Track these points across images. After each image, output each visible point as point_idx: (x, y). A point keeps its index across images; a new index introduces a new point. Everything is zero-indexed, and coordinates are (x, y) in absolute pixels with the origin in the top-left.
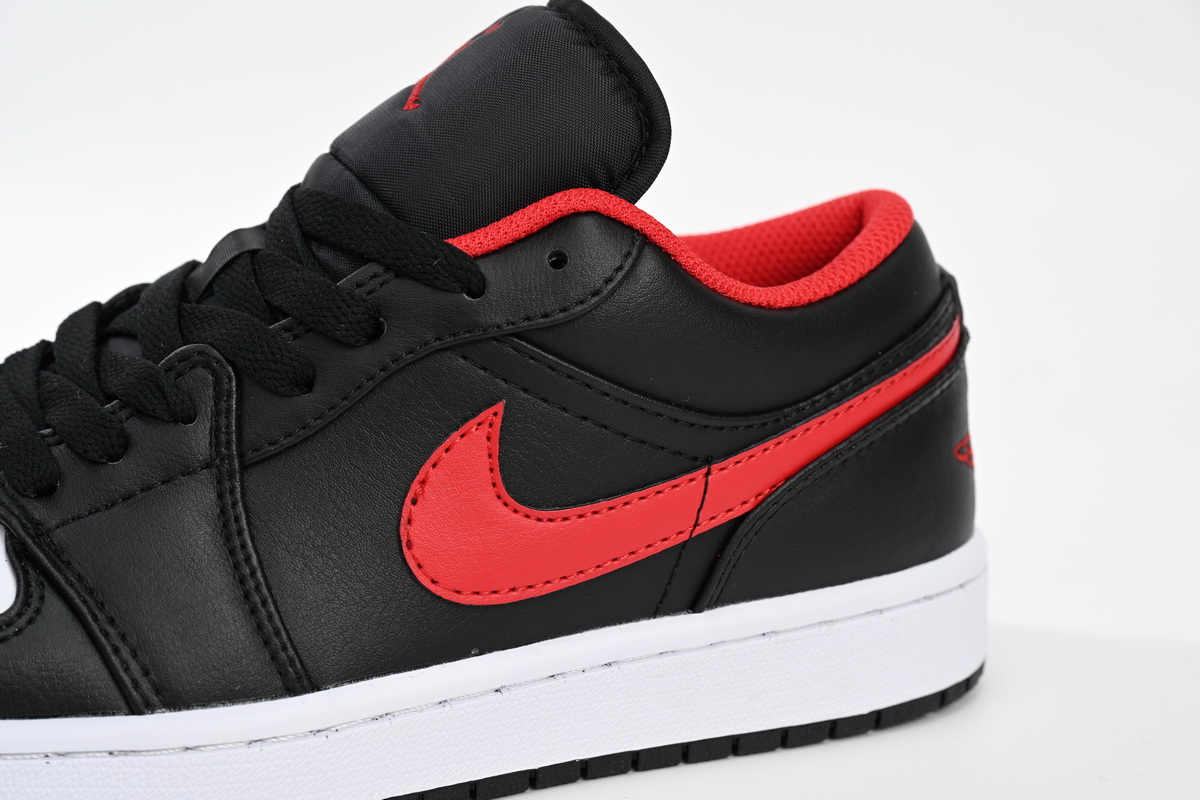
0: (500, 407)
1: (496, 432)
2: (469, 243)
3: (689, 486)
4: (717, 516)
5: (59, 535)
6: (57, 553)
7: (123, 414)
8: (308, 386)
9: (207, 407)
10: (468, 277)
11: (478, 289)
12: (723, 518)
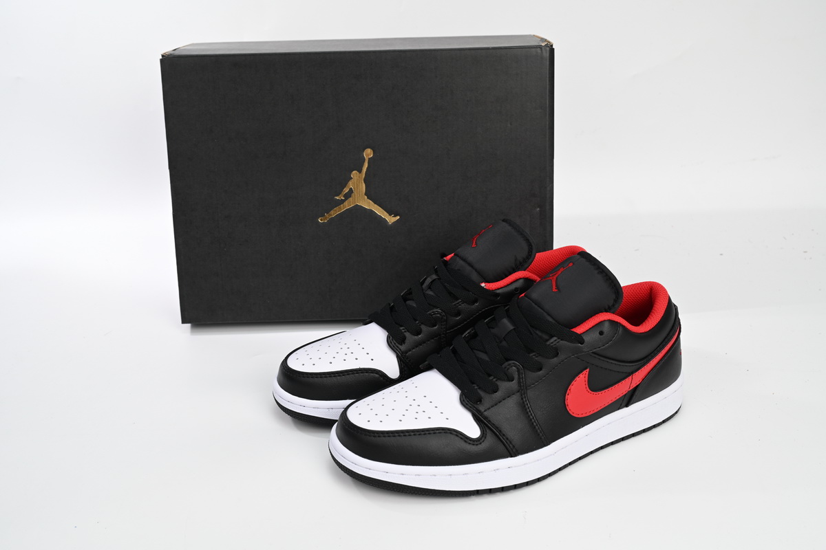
0: (588, 370)
1: (587, 376)
2: (579, 330)
3: (628, 380)
4: (634, 385)
5: (485, 413)
6: (486, 418)
7: (494, 380)
8: (541, 369)
9: (516, 376)
10: (579, 339)
11: (582, 342)
12: (634, 386)
